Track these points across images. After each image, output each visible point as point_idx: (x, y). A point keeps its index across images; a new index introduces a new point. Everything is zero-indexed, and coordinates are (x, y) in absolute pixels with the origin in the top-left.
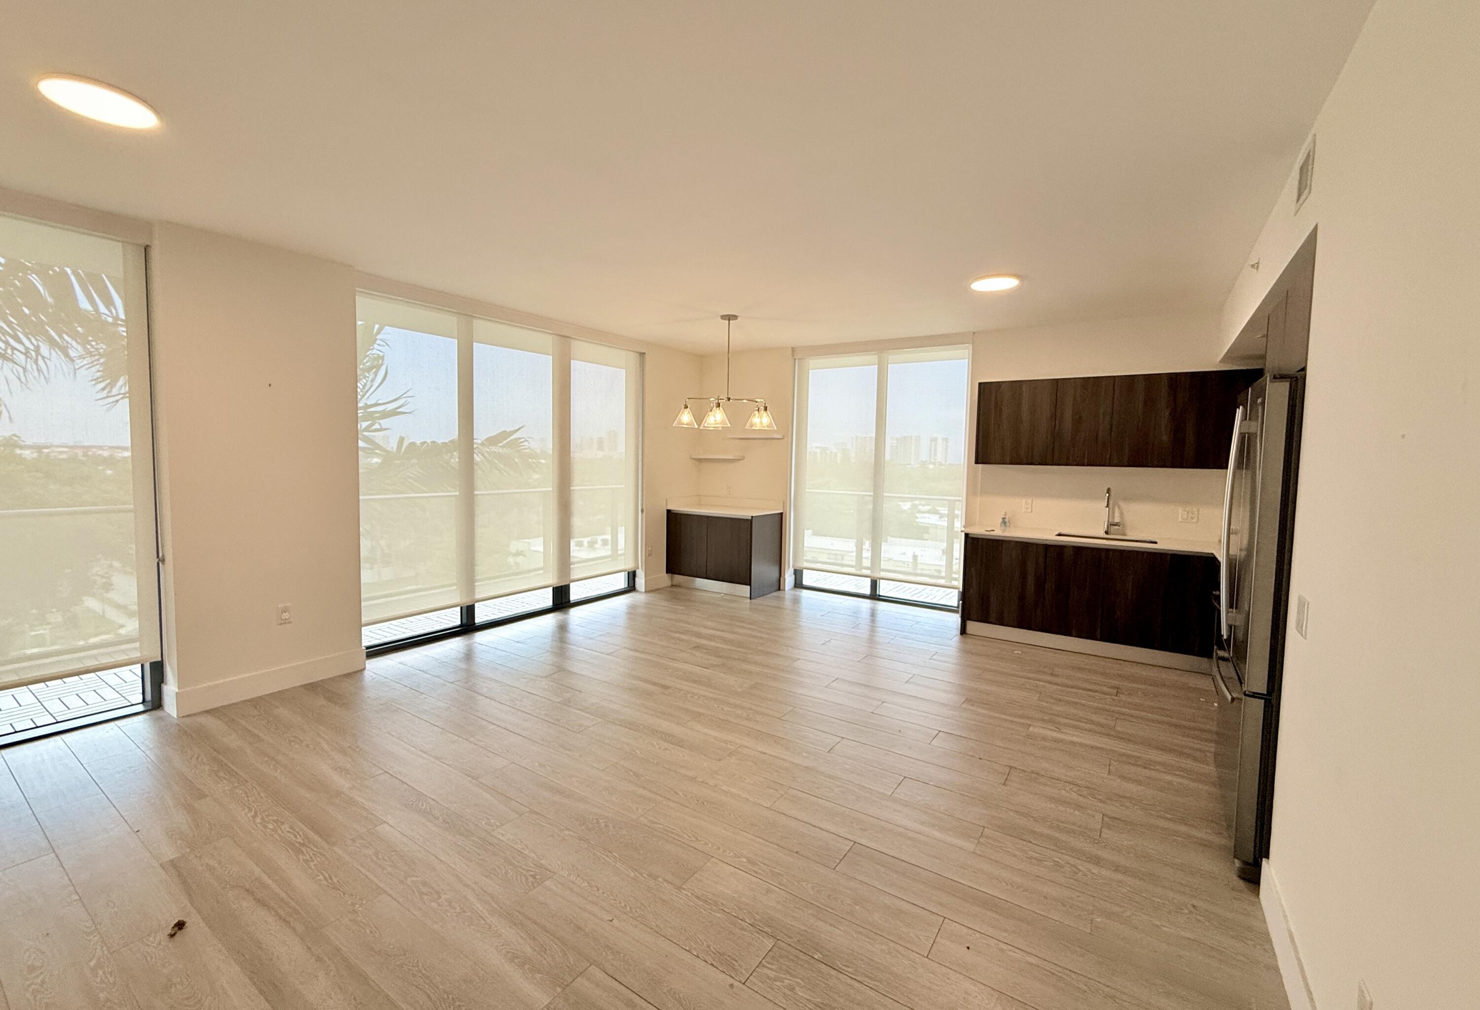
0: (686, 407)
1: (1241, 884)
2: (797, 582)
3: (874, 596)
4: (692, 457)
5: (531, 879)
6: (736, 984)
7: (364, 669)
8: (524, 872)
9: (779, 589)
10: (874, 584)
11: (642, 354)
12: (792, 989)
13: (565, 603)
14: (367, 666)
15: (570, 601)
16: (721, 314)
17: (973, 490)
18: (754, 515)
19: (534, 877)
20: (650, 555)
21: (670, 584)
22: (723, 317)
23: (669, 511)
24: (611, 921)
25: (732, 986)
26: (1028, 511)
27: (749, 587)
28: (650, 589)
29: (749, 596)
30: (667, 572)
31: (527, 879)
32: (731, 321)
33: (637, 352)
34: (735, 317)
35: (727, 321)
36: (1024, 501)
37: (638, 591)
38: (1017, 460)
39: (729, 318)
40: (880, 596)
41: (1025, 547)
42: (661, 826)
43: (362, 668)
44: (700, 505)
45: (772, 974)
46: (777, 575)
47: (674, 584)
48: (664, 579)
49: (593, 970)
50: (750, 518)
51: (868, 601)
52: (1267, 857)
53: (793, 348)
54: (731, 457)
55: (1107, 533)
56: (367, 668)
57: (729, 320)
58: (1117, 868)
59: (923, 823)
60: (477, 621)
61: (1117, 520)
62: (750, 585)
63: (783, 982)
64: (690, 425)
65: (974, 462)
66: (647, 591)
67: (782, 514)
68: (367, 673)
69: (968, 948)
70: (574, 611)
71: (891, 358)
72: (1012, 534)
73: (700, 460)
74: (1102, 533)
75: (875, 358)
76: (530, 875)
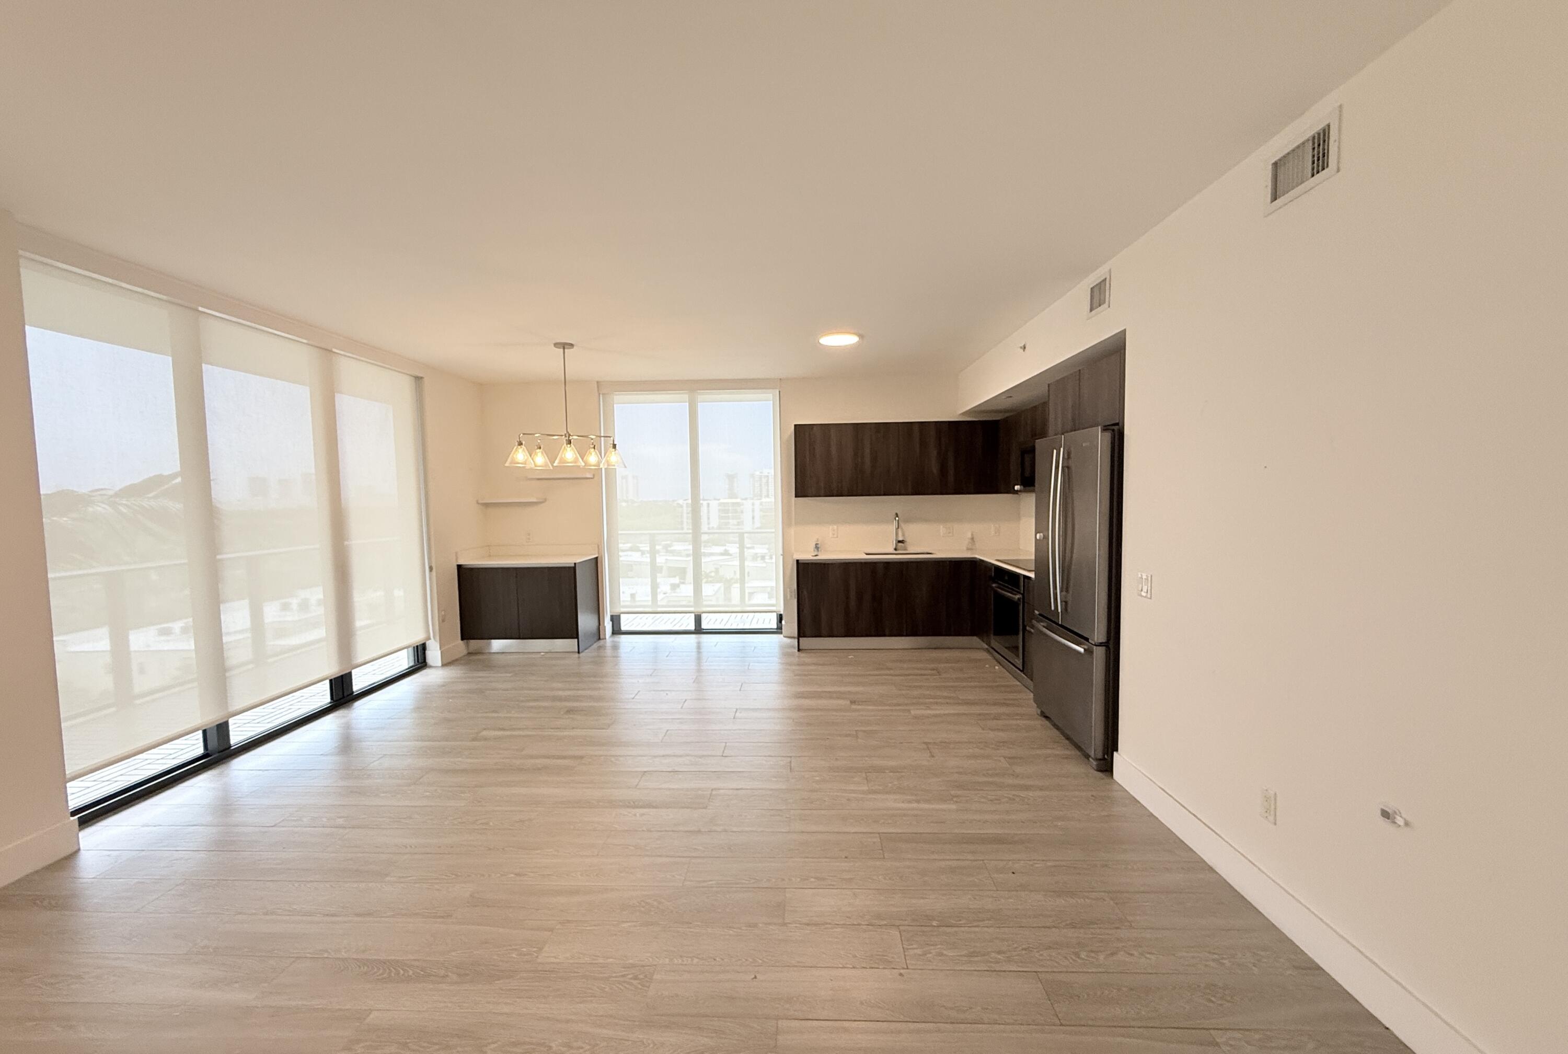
0: (520, 444)
1: (1100, 774)
2: (615, 629)
3: (699, 630)
4: (481, 501)
5: (635, 982)
6: (902, 971)
7: (79, 849)
8: (622, 979)
9: (599, 639)
10: (698, 620)
11: (418, 379)
12: (941, 954)
13: (348, 696)
14: (83, 844)
15: (353, 693)
16: (554, 342)
17: (787, 522)
18: (578, 561)
19: (636, 978)
20: (443, 621)
21: (465, 652)
22: (556, 345)
23: (459, 567)
24: (755, 977)
25: (901, 974)
26: (835, 536)
27: (576, 640)
28: (445, 662)
29: (577, 650)
30: (462, 639)
31: (631, 984)
32: (566, 350)
33: (411, 376)
34: (572, 345)
35: (562, 350)
36: (831, 527)
37: (430, 667)
38: (828, 492)
39: (564, 346)
40: (703, 628)
41: (847, 567)
42: (713, 882)
43: (70, 851)
44: (493, 556)
45: (919, 951)
46: (597, 624)
47: (470, 651)
48: (460, 646)
49: (783, 1024)
50: (573, 565)
51: (693, 636)
52: (1117, 750)
53: (598, 382)
54: (535, 500)
55: (896, 549)
56: (81, 848)
57: (564, 349)
58: (1041, 789)
59: (910, 802)
60: (232, 742)
61: (900, 539)
62: (577, 637)
63: (931, 953)
65: (794, 495)
66: (444, 665)
67: (597, 558)
68: (82, 852)
69: (1013, 873)
70: (358, 704)
71: (700, 398)
72: (824, 556)
73: (487, 505)
74: (892, 551)
75: (686, 397)
76: (631, 979)
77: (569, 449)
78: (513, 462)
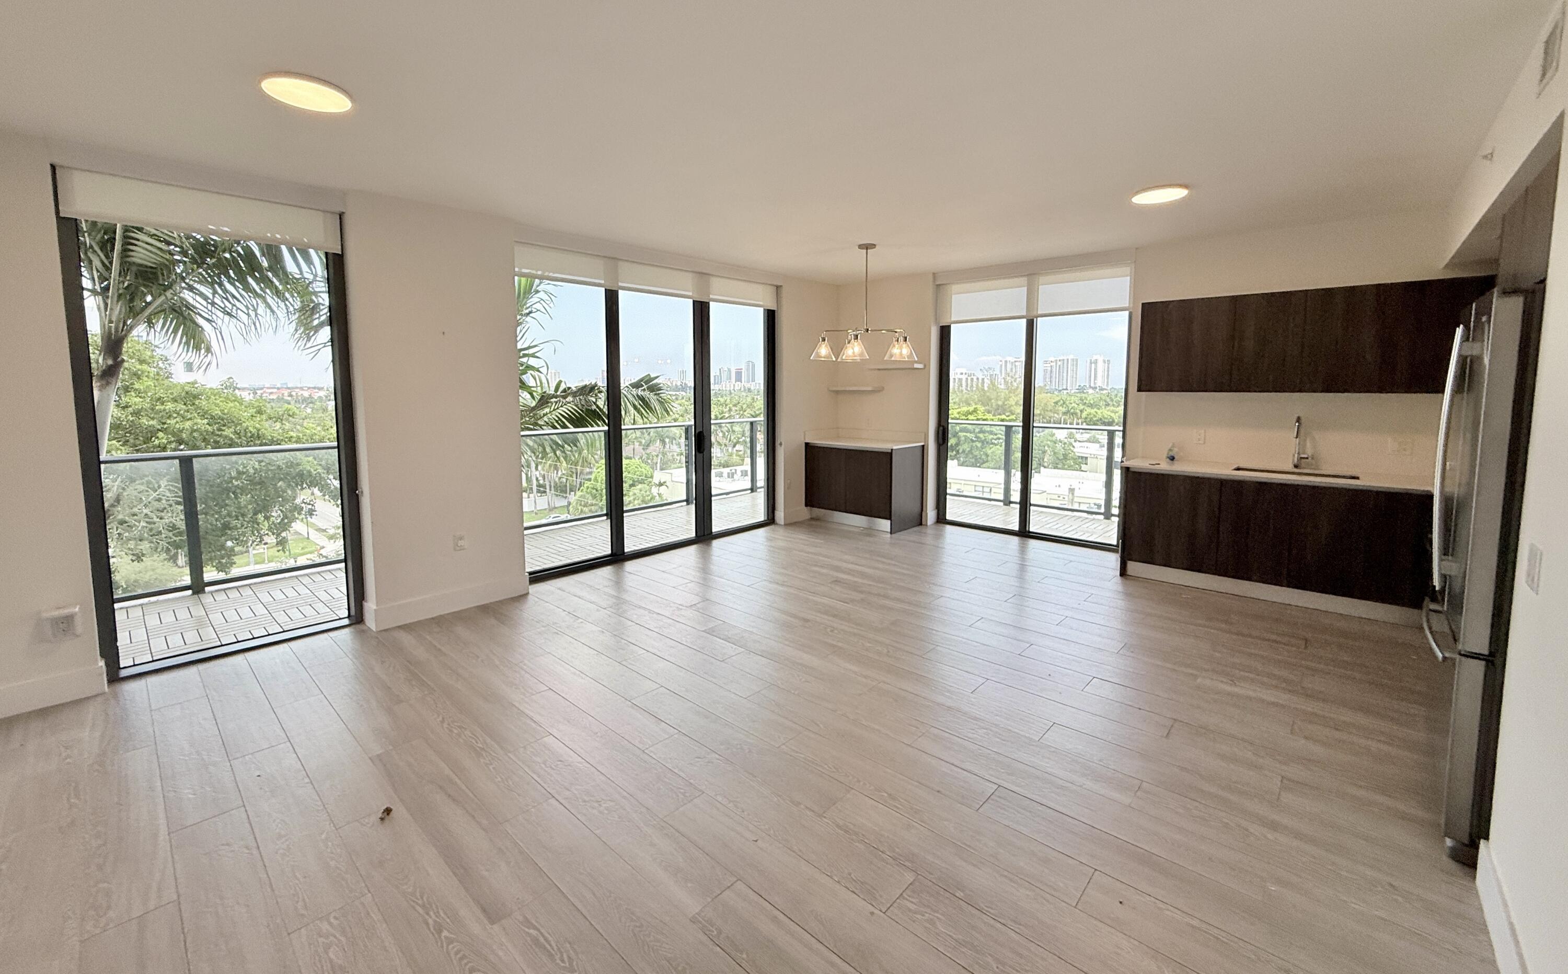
0: (824, 340)
1: (1453, 866)
2: (941, 517)
3: (1024, 533)
4: (831, 389)
5: (681, 796)
6: (877, 912)
7: (526, 595)
8: (675, 789)
9: (921, 524)
10: (1024, 522)
11: (778, 288)
12: (931, 922)
13: (707, 535)
14: (530, 591)
15: (712, 533)
16: (859, 244)
18: (894, 448)
19: (684, 794)
20: (788, 488)
21: (808, 517)
22: (861, 246)
23: (807, 444)
24: (756, 841)
25: (872, 913)
26: (1200, 442)
27: (889, 521)
28: (788, 522)
29: (889, 530)
30: (806, 505)
31: (677, 796)
32: (869, 250)
33: (774, 286)
34: (873, 246)
35: (865, 251)
36: (1196, 430)
37: (777, 524)
38: (1186, 386)
39: (867, 247)
40: (1029, 532)
41: (1197, 483)
42: (803, 756)
43: (523, 594)
44: (838, 437)
45: (912, 907)
46: (918, 509)
47: (812, 517)
48: (804, 512)
49: (740, 886)
50: (890, 451)
51: (1017, 537)
52: (1487, 838)
53: (934, 274)
54: (870, 389)
55: (1296, 467)
56: (529, 594)
57: (867, 249)
58: (1298, 835)
59: (1073, 772)
60: (626, 550)
61: (1309, 453)
62: (891, 519)
63: (923, 915)
64: (828, 358)
65: (1136, 389)
66: (785, 525)
67: (923, 446)
68: (530, 597)
69: (1121, 903)
70: (716, 543)
71: (1042, 279)
72: (1181, 468)
73: (837, 392)
74: (1290, 467)
75: (1024, 280)
76: (680, 792)
77: (856, 344)
78: (818, 355)
